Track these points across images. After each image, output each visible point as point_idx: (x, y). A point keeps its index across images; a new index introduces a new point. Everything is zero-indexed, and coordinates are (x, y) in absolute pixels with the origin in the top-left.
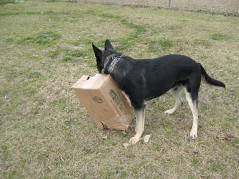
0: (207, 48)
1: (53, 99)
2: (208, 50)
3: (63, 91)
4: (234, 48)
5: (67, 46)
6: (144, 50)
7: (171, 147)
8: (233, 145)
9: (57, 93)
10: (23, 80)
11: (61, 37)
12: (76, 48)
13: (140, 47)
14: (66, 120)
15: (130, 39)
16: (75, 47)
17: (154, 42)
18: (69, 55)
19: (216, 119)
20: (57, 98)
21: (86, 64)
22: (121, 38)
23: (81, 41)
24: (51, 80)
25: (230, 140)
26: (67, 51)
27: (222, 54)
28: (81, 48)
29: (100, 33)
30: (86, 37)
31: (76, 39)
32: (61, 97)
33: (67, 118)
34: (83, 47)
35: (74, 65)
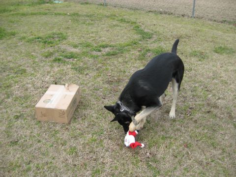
1: (19, 95)
2: (199, 62)
5: (66, 48)
9: (27, 90)
10: (8, 75)
14: (17, 114)
15: (128, 45)
16: (73, 49)
17: (150, 50)
18: (62, 56)
21: (70, 66)
22: (120, 44)
26: (63, 52)
28: (77, 50)
30: (90, 40)
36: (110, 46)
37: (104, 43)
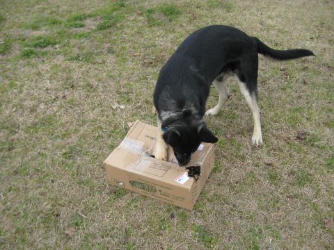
0: (229, 11)
1: (30, 121)
2: (231, 14)
3: (42, 106)
4: (265, 8)
5: (21, 33)
6: (140, 24)
7: (233, 163)
8: (313, 145)
9: (33, 110)
11: (5, 20)
12: (37, 33)
13: (134, 20)
14: (64, 151)
15: (114, 10)
16: (35, 32)
17: (152, 10)
18: (28, 46)
19: (278, 112)
20: (36, 117)
21: (61, 58)
22: (101, 10)
23: (40, 21)
24: (15, 91)
25: (305, 139)
26: (24, 40)
27: (252, 18)
28: (44, 32)
29: (65, 5)
30: (46, 14)
31: (31, 19)
32: (42, 116)
33: (64, 147)
34: (46, 30)
35: (43, 61)
36: (90, 16)
37: (74, 14)
